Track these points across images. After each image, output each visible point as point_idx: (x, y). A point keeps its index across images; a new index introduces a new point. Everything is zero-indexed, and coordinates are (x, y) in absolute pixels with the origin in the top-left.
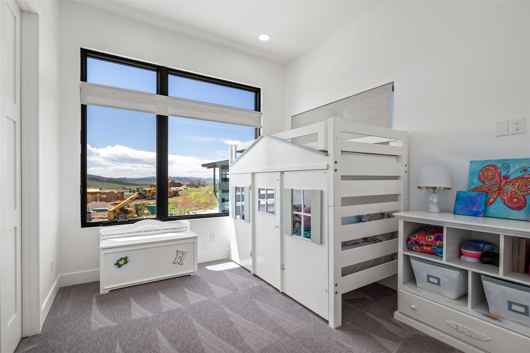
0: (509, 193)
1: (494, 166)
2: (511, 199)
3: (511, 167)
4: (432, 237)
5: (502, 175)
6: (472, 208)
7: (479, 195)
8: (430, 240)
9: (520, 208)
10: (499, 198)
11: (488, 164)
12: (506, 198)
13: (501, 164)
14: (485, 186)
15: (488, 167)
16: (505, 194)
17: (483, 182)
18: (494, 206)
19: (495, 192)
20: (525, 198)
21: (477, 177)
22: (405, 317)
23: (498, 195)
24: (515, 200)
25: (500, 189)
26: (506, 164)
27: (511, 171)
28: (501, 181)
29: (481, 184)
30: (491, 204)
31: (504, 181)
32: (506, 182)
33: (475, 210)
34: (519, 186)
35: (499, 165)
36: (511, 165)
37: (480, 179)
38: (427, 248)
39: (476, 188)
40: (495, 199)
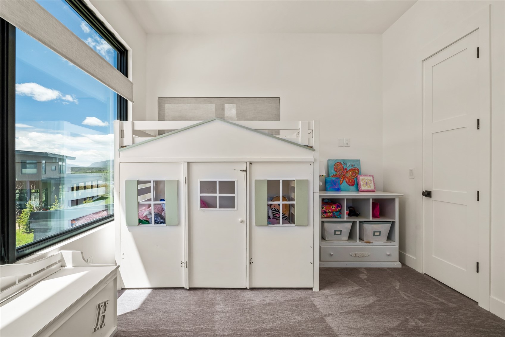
0: (348, 177)
1: (340, 163)
2: (349, 180)
3: (347, 164)
4: (335, 207)
5: (344, 168)
6: (335, 187)
7: (336, 179)
8: (334, 208)
9: (353, 185)
10: (344, 180)
11: (337, 162)
12: (347, 180)
13: (343, 162)
14: (338, 174)
15: (337, 163)
16: (347, 178)
17: (336, 172)
18: (343, 185)
19: (342, 177)
20: (354, 180)
21: (333, 169)
22: (325, 263)
23: (344, 178)
24: (351, 181)
25: (344, 176)
26: (345, 161)
27: (347, 166)
28: (344, 171)
29: (336, 173)
30: (341, 184)
31: (345, 171)
32: (346, 172)
33: (337, 188)
34: (351, 174)
35: (342, 163)
36: (347, 162)
37: (335, 170)
38: (330, 214)
39: (333, 175)
40: (343, 181)
